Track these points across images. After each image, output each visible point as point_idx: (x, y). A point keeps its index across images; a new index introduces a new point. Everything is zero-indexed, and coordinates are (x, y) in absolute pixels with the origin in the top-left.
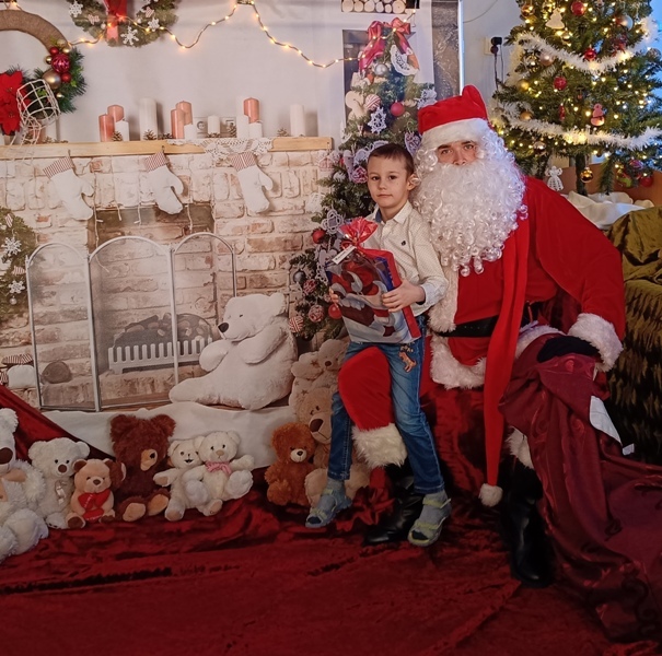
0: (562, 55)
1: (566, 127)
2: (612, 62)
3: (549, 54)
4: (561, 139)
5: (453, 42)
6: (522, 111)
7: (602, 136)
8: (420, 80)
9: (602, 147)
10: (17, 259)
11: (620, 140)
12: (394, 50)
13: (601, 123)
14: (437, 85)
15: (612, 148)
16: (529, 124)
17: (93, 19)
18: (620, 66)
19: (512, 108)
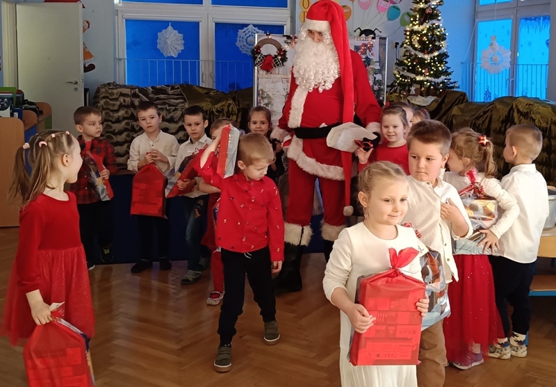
0: (417, 53)
1: (417, 75)
2: (432, 55)
3: (413, 52)
4: (415, 78)
5: (385, 49)
6: (404, 69)
7: (427, 78)
8: (374, 60)
9: (427, 81)
10: (267, 105)
11: (433, 79)
12: (368, 51)
13: (428, 74)
14: (379, 62)
15: (430, 82)
16: (406, 73)
17: (289, 41)
18: (434, 57)
19: (401, 68)
